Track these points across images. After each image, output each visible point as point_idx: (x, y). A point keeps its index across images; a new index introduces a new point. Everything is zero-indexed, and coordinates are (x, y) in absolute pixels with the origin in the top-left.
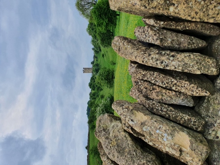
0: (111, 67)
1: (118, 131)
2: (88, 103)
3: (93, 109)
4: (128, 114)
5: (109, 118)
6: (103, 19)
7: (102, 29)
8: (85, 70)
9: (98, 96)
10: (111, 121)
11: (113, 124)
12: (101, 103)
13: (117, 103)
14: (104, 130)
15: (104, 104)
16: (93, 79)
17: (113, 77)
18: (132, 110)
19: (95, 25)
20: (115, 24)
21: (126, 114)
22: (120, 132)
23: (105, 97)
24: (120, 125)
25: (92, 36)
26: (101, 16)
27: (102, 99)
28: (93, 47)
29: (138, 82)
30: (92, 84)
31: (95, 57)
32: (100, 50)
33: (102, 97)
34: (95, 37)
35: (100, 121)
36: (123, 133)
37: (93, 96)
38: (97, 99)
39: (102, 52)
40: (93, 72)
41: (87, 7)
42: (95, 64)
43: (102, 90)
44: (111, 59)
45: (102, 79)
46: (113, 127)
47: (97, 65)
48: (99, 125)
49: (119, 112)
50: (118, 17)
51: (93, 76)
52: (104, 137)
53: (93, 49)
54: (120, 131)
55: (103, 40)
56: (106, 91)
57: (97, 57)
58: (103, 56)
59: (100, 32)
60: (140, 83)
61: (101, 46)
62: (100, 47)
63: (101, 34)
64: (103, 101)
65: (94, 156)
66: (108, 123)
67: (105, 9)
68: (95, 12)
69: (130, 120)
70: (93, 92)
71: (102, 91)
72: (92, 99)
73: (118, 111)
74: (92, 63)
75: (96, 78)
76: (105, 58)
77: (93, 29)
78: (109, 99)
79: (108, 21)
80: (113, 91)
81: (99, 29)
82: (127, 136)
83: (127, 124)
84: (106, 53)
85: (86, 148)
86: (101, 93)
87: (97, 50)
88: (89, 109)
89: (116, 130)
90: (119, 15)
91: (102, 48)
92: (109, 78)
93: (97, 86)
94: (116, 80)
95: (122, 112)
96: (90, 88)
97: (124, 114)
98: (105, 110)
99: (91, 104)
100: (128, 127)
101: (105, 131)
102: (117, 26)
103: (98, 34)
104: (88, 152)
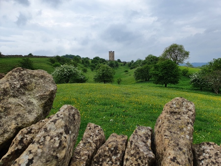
0: (116, 80)
1: (19, 115)
2: (78, 56)
3: (72, 61)
4: (46, 150)
5: (47, 93)
6: (162, 71)
7: (152, 70)
8: (112, 54)
9: (86, 66)
10: (41, 98)
11: (35, 101)
12: (79, 69)
13: (74, 115)
14: (25, 85)
15: (77, 72)
16: (103, 61)
17: (105, 82)
18: (57, 157)
19: (155, 63)
20: (157, 83)
21: (47, 143)
22: (15, 119)
23: (85, 74)
24: (31, 118)
25: (145, 61)
26: (164, 69)
27: (82, 70)
28: (135, 61)
29: (116, 154)
30: (98, 60)
31: (125, 63)
32: (132, 69)
33: (85, 71)
34: (144, 63)
35: (42, 77)
36: (13, 126)
37: (86, 61)
38: (82, 65)
39: (130, 71)
40: (110, 61)
41: (173, 55)
42: (119, 63)
43: (92, 70)
44: (123, 79)
45: (103, 71)
46: (29, 103)
47: (117, 66)
48: (34, 76)
49: (52, 126)
50: (164, 85)
51: (106, 61)
52: (8, 85)
53: (133, 61)
54: (19, 119)
55: (141, 71)
56: (91, 74)
57: (124, 65)
58: (126, 71)
59: (149, 68)
60: (114, 158)
61: (136, 69)
62: (134, 68)
63: (148, 69)
64: (80, 72)
65: (21, 63)
66: (38, 92)
67: (171, 72)
68: (168, 63)
69: (31, 157)
70: (90, 61)
71: (90, 70)
72: (83, 61)
73: (55, 121)
74: (119, 61)
75: (104, 64)
76: (124, 73)
77: (152, 61)
78: (82, 77)
79: (160, 76)
80: (91, 82)
81: (152, 67)
82: (6, 136)
83: (29, 137)
84: (129, 74)
85: (30, 54)
86: (89, 69)
87: (131, 65)
88: (72, 57)
89: (21, 111)
90: (166, 86)
91: (134, 70)
92: (105, 78)
93: (96, 65)
94: (102, 84)
95: (53, 133)
96: (94, 58)
97: (48, 138)
98: (71, 74)
99: (77, 59)
100: (21, 141)
101: (21, 86)
102: (155, 85)
103: (147, 66)
104: (25, 56)
